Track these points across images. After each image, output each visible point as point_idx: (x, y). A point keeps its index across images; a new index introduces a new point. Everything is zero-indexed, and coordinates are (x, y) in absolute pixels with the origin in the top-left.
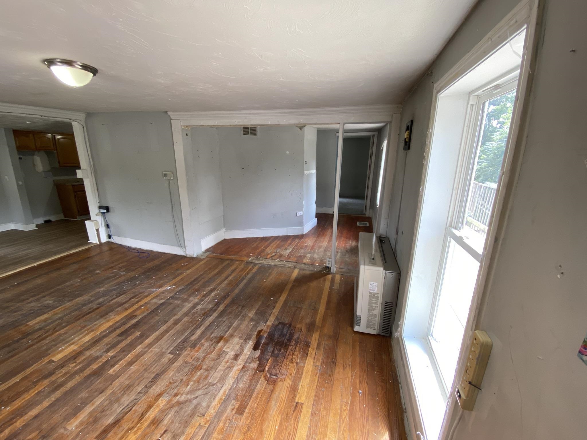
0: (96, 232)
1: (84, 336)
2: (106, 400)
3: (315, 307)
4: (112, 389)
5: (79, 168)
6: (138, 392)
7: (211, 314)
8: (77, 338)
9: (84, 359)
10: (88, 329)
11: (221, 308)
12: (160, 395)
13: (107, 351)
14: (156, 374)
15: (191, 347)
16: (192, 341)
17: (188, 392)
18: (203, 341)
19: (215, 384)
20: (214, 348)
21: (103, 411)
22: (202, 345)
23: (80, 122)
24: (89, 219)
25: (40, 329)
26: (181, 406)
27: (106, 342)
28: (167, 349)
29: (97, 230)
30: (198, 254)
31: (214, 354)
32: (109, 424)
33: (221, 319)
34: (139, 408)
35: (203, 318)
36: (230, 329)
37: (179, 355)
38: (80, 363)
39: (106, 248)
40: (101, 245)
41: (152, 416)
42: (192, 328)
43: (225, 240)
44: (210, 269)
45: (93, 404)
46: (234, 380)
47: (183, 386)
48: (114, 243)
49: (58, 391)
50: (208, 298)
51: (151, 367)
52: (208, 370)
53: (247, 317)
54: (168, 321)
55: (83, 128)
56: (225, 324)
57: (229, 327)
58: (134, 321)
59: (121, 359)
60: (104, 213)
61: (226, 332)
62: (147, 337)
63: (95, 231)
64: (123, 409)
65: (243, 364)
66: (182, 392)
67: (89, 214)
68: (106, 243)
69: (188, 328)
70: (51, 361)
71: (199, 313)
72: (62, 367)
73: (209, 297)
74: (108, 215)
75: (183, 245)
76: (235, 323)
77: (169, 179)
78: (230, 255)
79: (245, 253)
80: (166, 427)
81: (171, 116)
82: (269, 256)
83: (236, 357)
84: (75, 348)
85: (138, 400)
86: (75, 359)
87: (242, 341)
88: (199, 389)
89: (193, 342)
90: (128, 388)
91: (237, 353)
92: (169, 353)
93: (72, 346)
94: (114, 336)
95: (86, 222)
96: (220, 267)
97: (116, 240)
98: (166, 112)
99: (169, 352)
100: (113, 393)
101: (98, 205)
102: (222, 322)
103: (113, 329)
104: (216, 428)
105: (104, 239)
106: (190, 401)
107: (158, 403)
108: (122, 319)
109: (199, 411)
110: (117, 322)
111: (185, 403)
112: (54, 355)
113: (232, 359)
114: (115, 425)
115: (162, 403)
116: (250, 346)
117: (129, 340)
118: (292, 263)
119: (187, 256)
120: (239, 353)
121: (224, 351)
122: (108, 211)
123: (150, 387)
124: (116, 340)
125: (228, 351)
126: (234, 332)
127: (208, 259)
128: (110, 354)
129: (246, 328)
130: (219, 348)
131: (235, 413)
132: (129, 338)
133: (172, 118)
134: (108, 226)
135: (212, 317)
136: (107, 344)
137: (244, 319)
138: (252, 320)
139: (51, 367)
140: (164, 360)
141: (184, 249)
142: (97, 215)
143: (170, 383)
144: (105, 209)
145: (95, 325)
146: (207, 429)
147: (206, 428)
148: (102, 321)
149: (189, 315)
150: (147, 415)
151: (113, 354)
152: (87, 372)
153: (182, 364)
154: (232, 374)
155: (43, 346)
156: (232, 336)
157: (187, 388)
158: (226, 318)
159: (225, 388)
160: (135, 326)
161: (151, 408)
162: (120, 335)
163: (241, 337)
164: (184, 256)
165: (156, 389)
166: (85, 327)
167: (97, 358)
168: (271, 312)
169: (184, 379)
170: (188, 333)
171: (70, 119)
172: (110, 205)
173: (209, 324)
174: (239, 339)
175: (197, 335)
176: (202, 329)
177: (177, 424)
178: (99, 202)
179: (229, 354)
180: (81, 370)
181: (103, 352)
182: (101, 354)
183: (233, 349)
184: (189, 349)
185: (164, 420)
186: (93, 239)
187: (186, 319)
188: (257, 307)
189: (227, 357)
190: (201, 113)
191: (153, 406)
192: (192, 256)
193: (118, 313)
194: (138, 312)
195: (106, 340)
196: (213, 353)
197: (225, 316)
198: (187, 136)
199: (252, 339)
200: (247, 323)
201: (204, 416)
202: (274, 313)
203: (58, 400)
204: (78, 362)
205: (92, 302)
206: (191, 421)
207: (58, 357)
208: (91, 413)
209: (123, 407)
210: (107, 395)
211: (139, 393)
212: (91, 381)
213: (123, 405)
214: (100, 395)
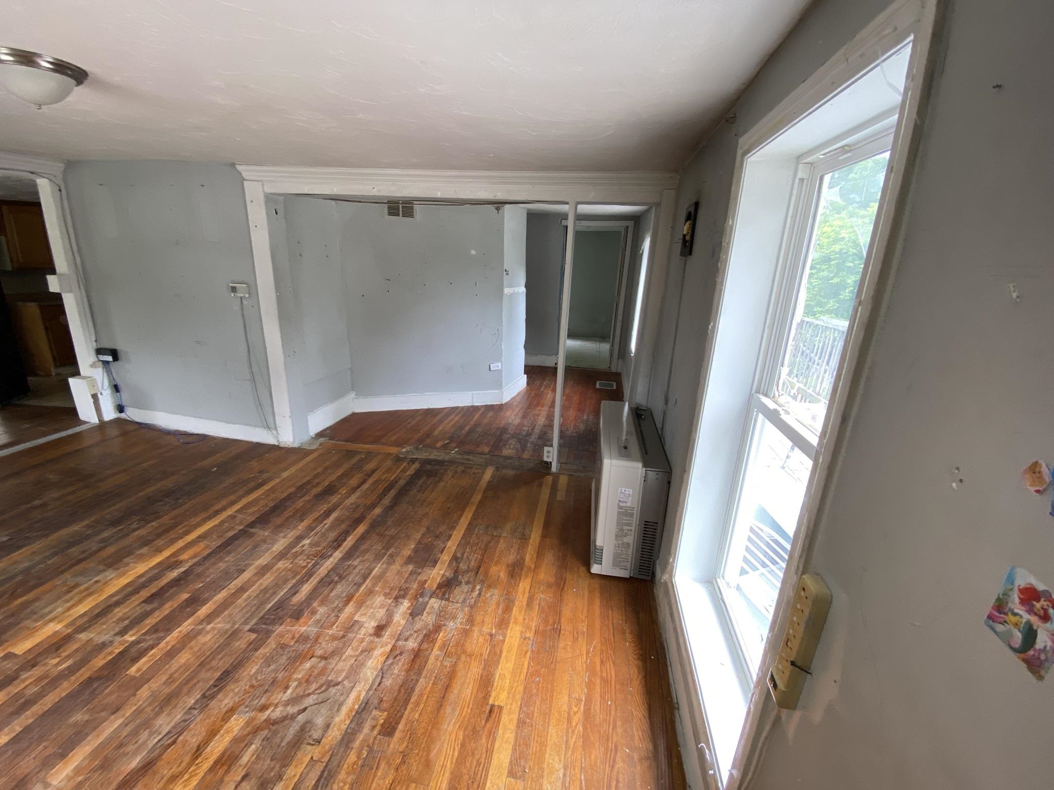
0: (92, 401)
2: (125, 725)
3: (523, 534)
4: (136, 705)
5: (53, 271)
6: (188, 707)
7: (329, 553)
8: (60, 609)
9: (77, 650)
10: (82, 592)
11: (350, 541)
12: (232, 711)
13: (123, 632)
14: (223, 670)
15: (291, 617)
16: (294, 605)
17: (288, 700)
19: (340, 682)
20: (337, 616)
21: (121, 746)
23: (54, 179)
24: (76, 373)
26: (274, 728)
27: (120, 614)
28: (246, 622)
29: (95, 397)
30: (302, 442)
31: (337, 627)
32: (134, 769)
33: (349, 562)
34: (192, 738)
35: (313, 561)
36: (368, 581)
37: (268, 633)
38: (67, 658)
39: (113, 432)
40: (103, 425)
41: (217, 750)
42: (294, 581)
43: (354, 414)
44: (326, 468)
45: (99, 735)
46: (375, 673)
47: (278, 690)
48: (130, 421)
49: (27, 713)
50: (322, 525)
51: (213, 659)
52: (326, 659)
53: (398, 558)
54: (244, 571)
55: (60, 190)
56: (357, 570)
57: (365, 578)
58: (175, 574)
59: (152, 647)
60: (108, 362)
61: (360, 585)
62: (205, 602)
63: (90, 397)
64: (159, 741)
65: (393, 644)
66: (276, 702)
67: (76, 364)
68: (111, 422)
69: (286, 581)
70: (10, 655)
71: (306, 552)
72: (33, 666)
73: (325, 522)
74: (115, 367)
75: (272, 426)
76: (377, 569)
77: (241, 298)
78: (365, 443)
79: (393, 438)
80: (245, 769)
81: (244, 174)
82: (439, 445)
83: (379, 630)
84: (59, 627)
85: (188, 722)
86: (57, 649)
87: (390, 601)
88: (309, 695)
89: (295, 608)
90: (167, 702)
91: (380, 624)
92: (250, 630)
93: (52, 625)
94: (137, 603)
95: (70, 380)
96: (346, 466)
97: (133, 414)
98: (233, 165)
99: (248, 627)
100: (139, 711)
101: (95, 346)
102: (351, 568)
103: (133, 589)
104: (342, 763)
105: (110, 414)
106: (293, 717)
107: (228, 725)
108: (151, 569)
109: (310, 734)
110: (141, 576)
111: (282, 721)
112: (15, 644)
113: (371, 635)
114: (143, 771)
115: (236, 724)
116: (405, 609)
117: (167, 608)
118: (483, 456)
119: (281, 446)
120: (384, 623)
121: (357, 621)
122: (116, 359)
123: (212, 697)
124: (139, 612)
125: (364, 620)
126: (374, 585)
128: (130, 638)
129: (397, 577)
130: (346, 616)
131: (379, 734)
132: (167, 605)
133: (246, 178)
134: (116, 388)
135: (331, 559)
136: (121, 619)
137: (394, 561)
138: (409, 560)
139: (11, 666)
140: (238, 643)
141: (274, 432)
142: (93, 366)
143: (252, 686)
144: (110, 353)
145: (97, 582)
146: (326, 766)
147: (324, 764)
148: (110, 574)
149: (287, 557)
150: (209, 749)
151: (134, 638)
152: (84, 674)
153: (274, 650)
154: (372, 663)
156: (370, 592)
157: (285, 693)
158: (358, 560)
159: (358, 689)
160: (177, 582)
161: (215, 735)
162: (147, 601)
163: (389, 594)
164: (274, 445)
165: (225, 701)
166: (74, 587)
167: (102, 647)
168: (443, 546)
169: (280, 676)
170: (285, 591)
171: (32, 173)
172: (120, 346)
173: (326, 572)
174: (383, 598)
175: (304, 593)
176: (314, 583)
177: (268, 761)
178: (95, 341)
179: (366, 625)
180: (71, 671)
181: (116, 635)
182: (111, 639)
183: (372, 617)
184: (289, 620)
185: (242, 757)
186: (86, 412)
187: (281, 565)
188: (418, 536)
189: (363, 631)
190: (303, 169)
191: (219, 731)
192: (290, 446)
193: (142, 558)
194: (184, 557)
195: (119, 612)
197: (358, 557)
198: (277, 213)
199: (408, 597)
200: (399, 567)
201: (320, 742)
202: (449, 548)
203: (27, 730)
204: (64, 654)
205: (88, 537)
206: (295, 753)
207: (21, 648)
208: (95, 753)
209: (160, 737)
210: (127, 715)
211: (190, 708)
212: (93, 692)
213: (160, 734)
214: (113, 717)
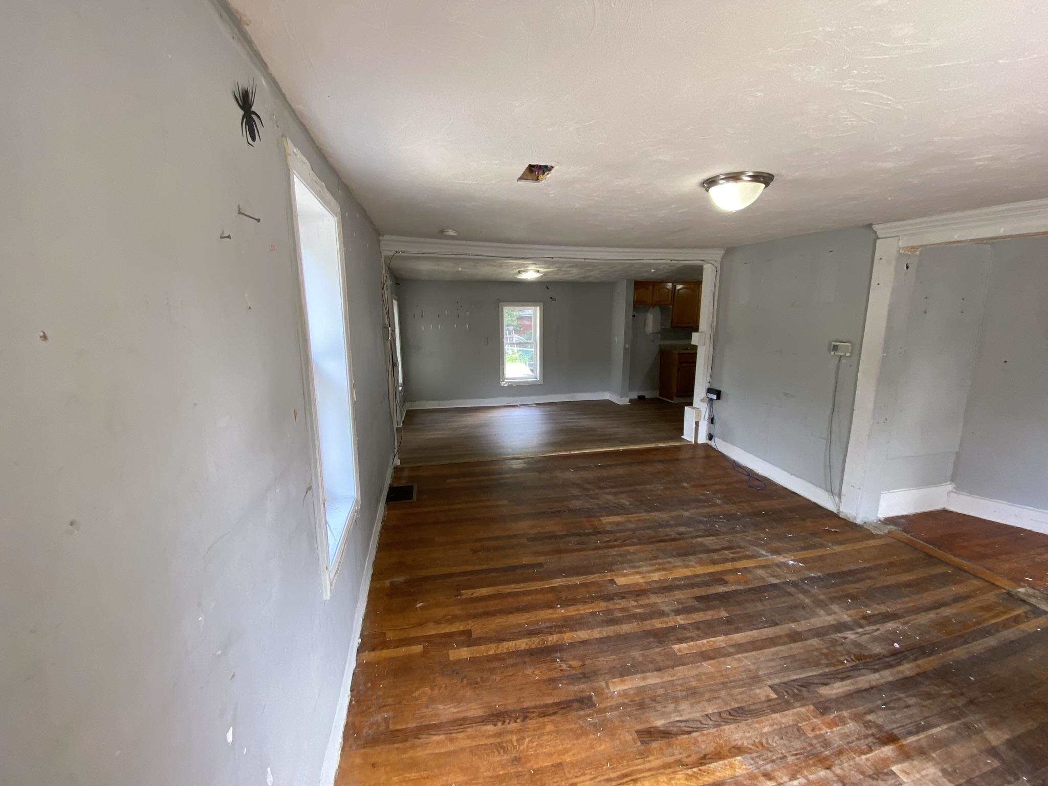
0: (694, 426)
1: (653, 571)
2: (662, 685)
4: (672, 676)
5: (697, 330)
6: (706, 713)
7: (876, 667)
8: (645, 569)
9: (648, 605)
10: (660, 564)
11: (907, 669)
12: (739, 750)
13: (678, 612)
14: (740, 705)
15: (815, 705)
16: (821, 696)
18: (845, 714)
20: (870, 747)
21: (654, 700)
22: (843, 722)
23: (715, 264)
24: (690, 404)
25: (610, 532)
27: (678, 597)
28: (769, 676)
29: (697, 423)
30: (866, 520)
31: (867, 760)
32: (658, 727)
33: (902, 695)
34: (705, 742)
35: (854, 663)
36: (922, 736)
37: (787, 706)
38: (641, 606)
39: (701, 453)
40: (696, 446)
42: (827, 670)
43: (945, 512)
45: (644, 679)
47: (785, 771)
48: (714, 449)
49: (612, 628)
50: (875, 628)
51: (734, 687)
53: (977, 736)
54: (777, 624)
55: (717, 271)
56: (909, 712)
57: (919, 728)
58: (722, 589)
59: (693, 639)
60: (713, 399)
61: (910, 733)
62: (737, 630)
63: (694, 423)
64: (679, 721)
67: (692, 396)
68: (703, 445)
69: (817, 664)
70: (612, 582)
71: (847, 647)
72: (623, 598)
73: (878, 626)
74: (717, 404)
75: (836, 490)
76: (939, 729)
77: (841, 356)
79: (1006, 566)
81: (879, 234)
84: (641, 581)
85: (703, 726)
86: (638, 595)
89: (822, 699)
90: (693, 694)
92: (771, 687)
93: (638, 577)
94: (690, 596)
95: (685, 407)
96: (920, 573)
97: (719, 445)
98: (870, 225)
99: (770, 682)
100: (672, 684)
101: (707, 386)
102: (902, 704)
103: (691, 583)
105: (702, 439)
107: (732, 760)
108: (705, 575)
110: (698, 576)
112: (617, 576)
114: (662, 735)
115: (739, 766)
117: (709, 615)
119: (841, 516)
121: (893, 773)
122: (719, 398)
123: (726, 721)
124: (690, 604)
126: (932, 748)
127: (889, 540)
128: (681, 620)
129: (968, 761)
130: (881, 755)
132: (710, 612)
133: (880, 236)
134: (712, 421)
135: (877, 675)
136: (678, 602)
137: (970, 736)
139: (612, 589)
140: (758, 691)
141: (837, 499)
142: (702, 400)
143: (762, 744)
144: (716, 393)
145: (669, 562)
148: (678, 562)
149: (825, 638)
150: (712, 766)
151: (682, 622)
152: (647, 625)
153: (790, 726)
155: (608, 556)
156: (922, 752)
158: (914, 700)
160: (723, 598)
161: (720, 759)
162: (698, 599)
163: (950, 775)
164: (832, 512)
165: (737, 734)
166: (656, 558)
167: (662, 614)
169: (790, 759)
170: (814, 674)
171: (703, 261)
172: (724, 389)
173: (867, 686)
174: (940, 774)
175: (836, 691)
176: (849, 688)
178: (709, 383)
180: (642, 618)
181: (672, 610)
182: (669, 612)
184: (812, 707)
186: (688, 435)
187: (815, 642)
191: (724, 759)
192: (851, 520)
193: (701, 563)
194: (730, 578)
195: (678, 595)
196: (863, 757)
197: (914, 696)
198: (907, 267)
203: (608, 638)
204: (640, 603)
205: (671, 526)
207: (621, 581)
208: (640, 690)
209: (680, 719)
210: (664, 680)
211: (707, 715)
212: (649, 643)
213: (681, 716)
214: (655, 673)
